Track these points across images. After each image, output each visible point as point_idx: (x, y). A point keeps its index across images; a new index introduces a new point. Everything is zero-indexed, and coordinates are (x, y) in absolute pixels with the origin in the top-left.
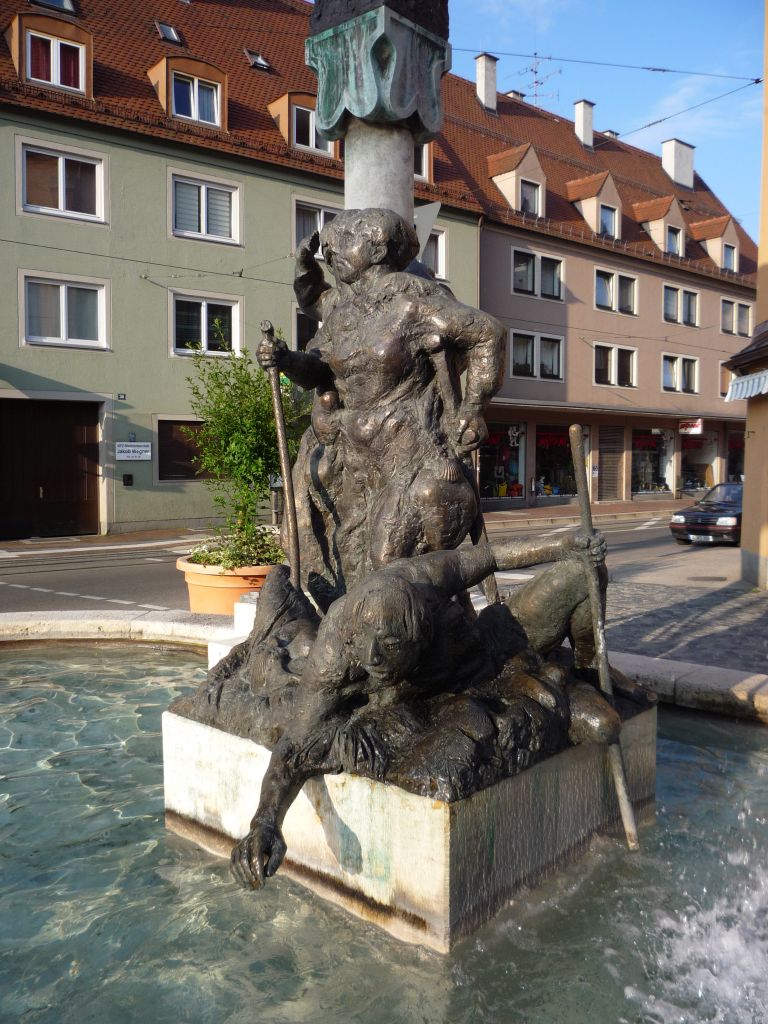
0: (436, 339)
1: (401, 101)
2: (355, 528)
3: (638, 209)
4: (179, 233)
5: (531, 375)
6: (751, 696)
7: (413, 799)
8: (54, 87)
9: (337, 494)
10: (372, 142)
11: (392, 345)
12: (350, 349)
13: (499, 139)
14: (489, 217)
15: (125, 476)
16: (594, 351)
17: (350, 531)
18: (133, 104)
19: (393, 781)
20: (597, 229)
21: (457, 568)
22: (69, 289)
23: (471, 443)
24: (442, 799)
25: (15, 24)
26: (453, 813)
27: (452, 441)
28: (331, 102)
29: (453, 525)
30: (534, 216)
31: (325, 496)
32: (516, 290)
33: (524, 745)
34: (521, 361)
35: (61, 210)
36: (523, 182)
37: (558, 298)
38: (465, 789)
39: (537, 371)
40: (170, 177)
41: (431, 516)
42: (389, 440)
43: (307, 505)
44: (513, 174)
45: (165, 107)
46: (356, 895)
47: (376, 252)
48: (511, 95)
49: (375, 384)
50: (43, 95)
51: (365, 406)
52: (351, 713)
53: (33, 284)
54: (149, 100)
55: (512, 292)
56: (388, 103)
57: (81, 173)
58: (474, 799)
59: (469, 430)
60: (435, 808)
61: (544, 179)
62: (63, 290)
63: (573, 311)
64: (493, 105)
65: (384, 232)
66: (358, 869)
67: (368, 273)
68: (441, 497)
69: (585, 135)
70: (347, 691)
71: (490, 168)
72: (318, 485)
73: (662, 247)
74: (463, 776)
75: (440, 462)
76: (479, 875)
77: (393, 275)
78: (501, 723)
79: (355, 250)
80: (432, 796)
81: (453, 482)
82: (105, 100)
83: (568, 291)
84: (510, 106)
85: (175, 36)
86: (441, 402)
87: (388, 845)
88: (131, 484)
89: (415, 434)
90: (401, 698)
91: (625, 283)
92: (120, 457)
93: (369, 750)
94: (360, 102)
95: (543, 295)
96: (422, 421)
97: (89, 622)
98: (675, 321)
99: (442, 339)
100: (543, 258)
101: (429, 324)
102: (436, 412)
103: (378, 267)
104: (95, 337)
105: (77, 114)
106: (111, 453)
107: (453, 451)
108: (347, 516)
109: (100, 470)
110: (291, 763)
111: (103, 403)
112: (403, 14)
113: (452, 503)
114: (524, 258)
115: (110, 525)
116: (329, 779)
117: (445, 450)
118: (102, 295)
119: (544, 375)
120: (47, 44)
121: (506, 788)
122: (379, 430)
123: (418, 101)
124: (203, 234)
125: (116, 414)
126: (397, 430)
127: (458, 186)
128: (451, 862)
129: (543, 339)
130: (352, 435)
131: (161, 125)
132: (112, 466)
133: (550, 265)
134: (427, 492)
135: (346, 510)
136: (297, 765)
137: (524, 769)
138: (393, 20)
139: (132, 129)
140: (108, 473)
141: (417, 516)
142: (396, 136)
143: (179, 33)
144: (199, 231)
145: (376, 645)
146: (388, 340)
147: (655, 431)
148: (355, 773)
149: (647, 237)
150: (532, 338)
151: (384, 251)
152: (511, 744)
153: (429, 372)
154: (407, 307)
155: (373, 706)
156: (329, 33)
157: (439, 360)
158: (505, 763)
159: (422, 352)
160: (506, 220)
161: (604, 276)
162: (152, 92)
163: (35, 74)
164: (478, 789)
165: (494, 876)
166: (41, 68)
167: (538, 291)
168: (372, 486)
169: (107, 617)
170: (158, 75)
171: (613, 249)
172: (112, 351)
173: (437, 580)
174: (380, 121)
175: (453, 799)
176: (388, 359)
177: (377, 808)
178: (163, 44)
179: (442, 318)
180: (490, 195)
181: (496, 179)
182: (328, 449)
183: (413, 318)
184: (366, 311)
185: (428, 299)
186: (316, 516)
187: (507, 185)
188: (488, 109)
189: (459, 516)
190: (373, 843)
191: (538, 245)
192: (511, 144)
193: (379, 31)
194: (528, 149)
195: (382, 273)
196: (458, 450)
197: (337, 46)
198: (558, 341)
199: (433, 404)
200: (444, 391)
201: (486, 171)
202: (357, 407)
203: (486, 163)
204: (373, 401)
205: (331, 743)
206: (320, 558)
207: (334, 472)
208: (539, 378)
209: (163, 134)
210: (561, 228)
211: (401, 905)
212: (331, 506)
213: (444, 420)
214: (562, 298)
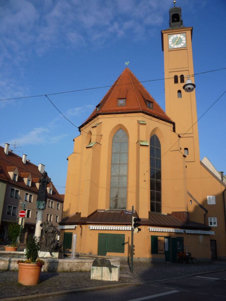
3: (34, 179)
7: (57, 253)
13: (9, 162)
14: (8, 182)
20: (27, 184)
30: (15, 181)
34: (9, 212)
36: (14, 174)
44: (12, 172)
48: (10, 151)
55: (9, 197)
61: (18, 174)
63: (20, 201)
64: (7, 154)
69: (24, 161)
71: (7, 170)
83: (20, 197)
84: (10, 154)
91: (31, 196)
95: (15, 198)
100: (16, 190)
114: (13, 190)
127: (3, 175)
129: (14, 207)
149: (36, 186)
150: (11, 207)
161: (27, 194)
171: (29, 189)
177: (54, 254)
180: (7, 176)
181: (8, 173)
191: (16, 187)
194: (16, 167)
205: (52, 251)
208: (12, 215)
210: (20, 184)
214: (18, 198)
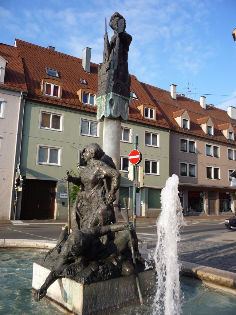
0: (103, 176)
1: (116, 113)
2: (85, 220)
3: (220, 126)
4: (82, 134)
5: (186, 175)
6: (196, 271)
7: (77, 284)
8: (51, 96)
9: (82, 212)
10: (110, 123)
11: (93, 177)
12: (85, 177)
13: (177, 107)
14: (173, 129)
15: (62, 202)
16: (206, 168)
17: (84, 221)
18: (72, 100)
19: (74, 280)
20: (206, 133)
21: (100, 231)
22: (51, 149)
23: (111, 200)
24: (82, 284)
25: (43, 81)
26: (84, 287)
27: (107, 200)
28: (100, 113)
29: (106, 220)
30: (187, 129)
31: (79, 212)
32: (181, 150)
33: (107, 274)
34: (183, 171)
35: (50, 128)
36: (183, 119)
37: (194, 153)
38: (88, 282)
39: (188, 174)
40: (81, 119)
41: (101, 218)
42: (93, 199)
43: (75, 214)
44: (180, 117)
45: (80, 101)
46: (66, 308)
47: (92, 155)
48: (181, 95)
49: (90, 186)
50: (48, 98)
51: (88, 191)
52: (71, 264)
53: (41, 148)
54: (76, 99)
55: (180, 151)
56: (113, 114)
57: (57, 118)
58: (91, 285)
59: (111, 197)
60: (80, 286)
61: (190, 119)
62: (49, 149)
63: (199, 157)
64: (176, 98)
65: (94, 151)
66: (67, 302)
67: (90, 160)
68: (103, 214)
69: (203, 106)
70: (69, 258)
71: (174, 115)
72: (78, 209)
73: (227, 138)
74: (88, 279)
75: (103, 205)
76: (92, 304)
77: (95, 161)
78: (100, 267)
79: (88, 154)
80: (80, 283)
81: (106, 210)
82: (64, 100)
83: (197, 151)
84: (181, 98)
85: (85, 82)
86: (105, 190)
87: (72, 295)
88: (64, 205)
89: (98, 198)
90: (82, 261)
91: (215, 148)
92: (61, 197)
93: (71, 272)
94: (106, 113)
95: (190, 152)
96: (100, 195)
97: (34, 243)
98: (232, 160)
99: (105, 176)
100: (190, 141)
101: (102, 172)
102: (104, 193)
103: (93, 159)
104: (57, 162)
105: (57, 103)
106: (59, 196)
107: (108, 202)
108: (84, 217)
109: (56, 200)
110: (53, 274)
111: (57, 181)
112: (117, 93)
113: (106, 215)
114: (183, 141)
115: (57, 216)
116: (63, 279)
117: (105, 202)
118: (60, 151)
119: (190, 175)
120: (50, 85)
121: (101, 284)
122: (90, 196)
123: (121, 113)
124: (89, 135)
125: (61, 185)
126: (94, 197)
127: (164, 121)
128: (83, 299)
129: (190, 165)
130: (85, 197)
131: (79, 106)
132: (59, 199)
133: (192, 143)
134: (100, 212)
135: (84, 216)
136: (54, 275)
137: (106, 280)
138: (114, 95)
139: (71, 107)
140: (58, 201)
141: (97, 218)
142: (115, 121)
143: (86, 82)
144: (88, 134)
145: (72, 247)
146: (93, 176)
147: (227, 193)
148: (67, 278)
149: (222, 135)
150: (186, 164)
151: (94, 155)
152: (102, 273)
153: (103, 184)
154: (98, 168)
155: (76, 263)
156: (100, 97)
157: (104, 180)
158: (100, 277)
159: (100, 179)
160: (178, 130)
161: (209, 146)
162: (77, 97)
163: (47, 93)
164: (92, 283)
165: (97, 305)
166: (48, 92)
167: (188, 151)
168: (89, 210)
169: (39, 242)
170: (79, 93)
171: (211, 138)
172: (61, 167)
173: (93, 233)
174: (111, 118)
175: (85, 284)
176: (92, 180)
177: (71, 286)
178: (82, 84)
179: (105, 171)
180: (173, 123)
181: (175, 119)
182: (81, 200)
183: (98, 171)
184: (89, 169)
185: (102, 166)
186: (77, 216)
187: (179, 120)
188: (174, 99)
189: (108, 218)
190: (70, 295)
191: (188, 137)
192: (180, 109)
193: (111, 98)
194: (185, 110)
195: (94, 160)
196: (109, 202)
197: (102, 100)
198: (195, 166)
199: (103, 191)
200: (106, 188)
201: (173, 116)
202: (86, 191)
203: (173, 114)
204: (89, 190)
205: (63, 270)
206: (78, 227)
207: (82, 206)
208: (189, 177)
209: (79, 108)
210: (195, 132)
211: (74, 311)
212: (81, 214)
213: (106, 195)
214: (196, 153)
